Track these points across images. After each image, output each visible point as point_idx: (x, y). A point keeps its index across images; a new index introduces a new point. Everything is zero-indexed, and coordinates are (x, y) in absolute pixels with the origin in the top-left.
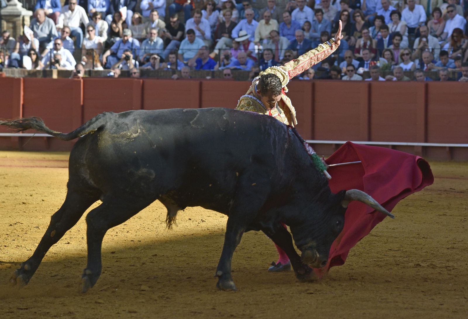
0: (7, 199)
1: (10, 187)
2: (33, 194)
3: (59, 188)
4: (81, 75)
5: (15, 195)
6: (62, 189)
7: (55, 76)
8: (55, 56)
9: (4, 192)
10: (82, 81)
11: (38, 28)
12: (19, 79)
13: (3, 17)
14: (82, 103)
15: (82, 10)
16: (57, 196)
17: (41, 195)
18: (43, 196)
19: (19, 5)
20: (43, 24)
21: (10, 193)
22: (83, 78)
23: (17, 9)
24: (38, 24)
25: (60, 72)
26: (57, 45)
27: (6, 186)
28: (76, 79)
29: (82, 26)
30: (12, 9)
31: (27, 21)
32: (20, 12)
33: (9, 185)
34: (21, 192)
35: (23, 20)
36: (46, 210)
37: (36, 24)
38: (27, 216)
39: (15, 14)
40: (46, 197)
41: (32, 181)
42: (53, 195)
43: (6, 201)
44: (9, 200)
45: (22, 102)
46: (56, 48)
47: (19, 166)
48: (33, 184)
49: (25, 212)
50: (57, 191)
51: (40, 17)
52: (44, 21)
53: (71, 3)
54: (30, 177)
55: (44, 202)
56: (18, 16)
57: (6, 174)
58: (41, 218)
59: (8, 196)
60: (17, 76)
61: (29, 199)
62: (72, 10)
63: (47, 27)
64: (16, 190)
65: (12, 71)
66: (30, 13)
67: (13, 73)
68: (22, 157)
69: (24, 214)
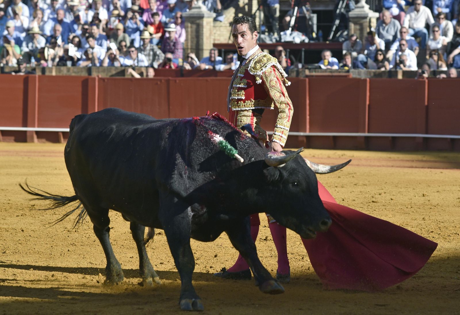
0: (357, 198)
1: (359, 185)
2: (381, 193)
3: (407, 187)
4: (426, 75)
5: (364, 193)
6: (409, 188)
7: (400, 77)
8: (400, 57)
9: (354, 191)
10: (427, 81)
11: (384, 29)
12: (365, 80)
13: (351, 20)
14: (426, 103)
15: (428, 10)
16: (405, 195)
17: (390, 194)
18: (391, 195)
19: (367, 7)
20: (389, 25)
21: (359, 192)
22: (427, 78)
23: (364, 11)
24: (384, 25)
25: (405, 73)
26: (402, 46)
27: (355, 185)
28: (421, 79)
29: (427, 26)
30: (359, 11)
31: (373, 23)
32: (367, 14)
33: (358, 183)
34: (370, 191)
35: (370, 22)
36: (395, 208)
37: (382, 26)
38: (377, 214)
39: (363, 16)
40: (394, 196)
41: (379, 181)
42: (401, 194)
43: (356, 199)
44: (359, 198)
45: (368, 103)
46: (401, 49)
47: (366, 166)
48: (381, 183)
49: (375, 210)
50: (405, 190)
51: (386, 19)
52: (390, 23)
53: (416, 4)
54: (377, 177)
55: (392, 201)
56: (365, 17)
57: (355, 173)
58: (391, 216)
59: (358, 195)
60: (363, 77)
61: (378, 198)
62: (418, 11)
63: (393, 28)
64: (365, 188)
65: (358, 72)
66: (377, 15)
67: (359, 74)
68: (368, 157)
69: (374, 213)
